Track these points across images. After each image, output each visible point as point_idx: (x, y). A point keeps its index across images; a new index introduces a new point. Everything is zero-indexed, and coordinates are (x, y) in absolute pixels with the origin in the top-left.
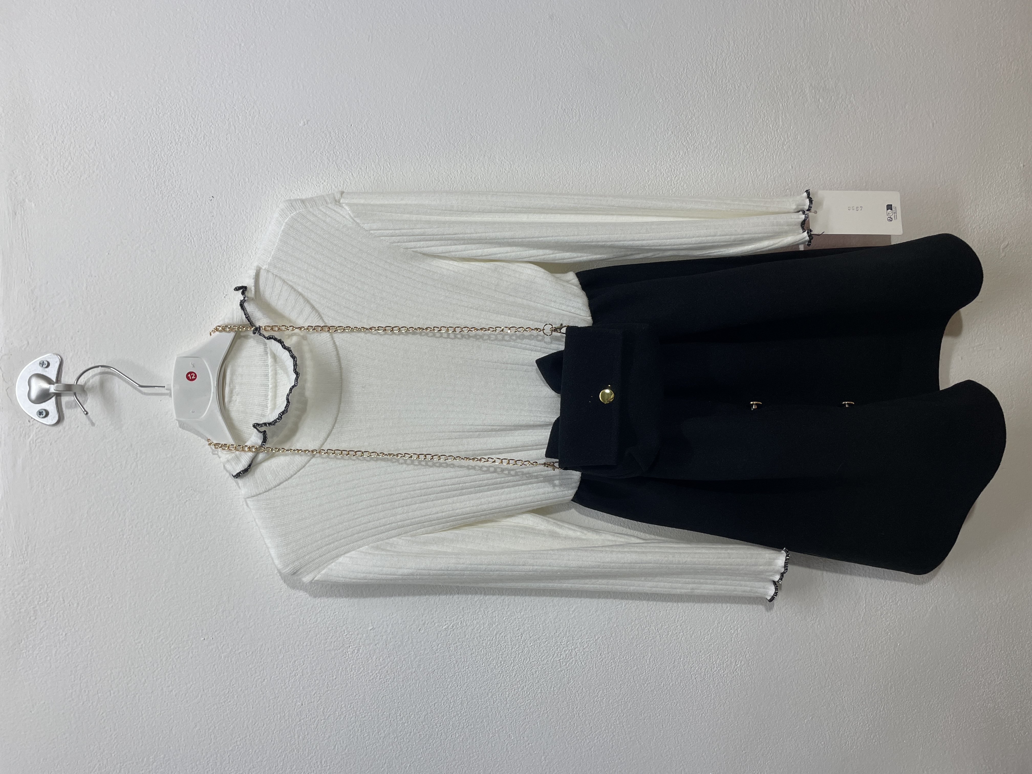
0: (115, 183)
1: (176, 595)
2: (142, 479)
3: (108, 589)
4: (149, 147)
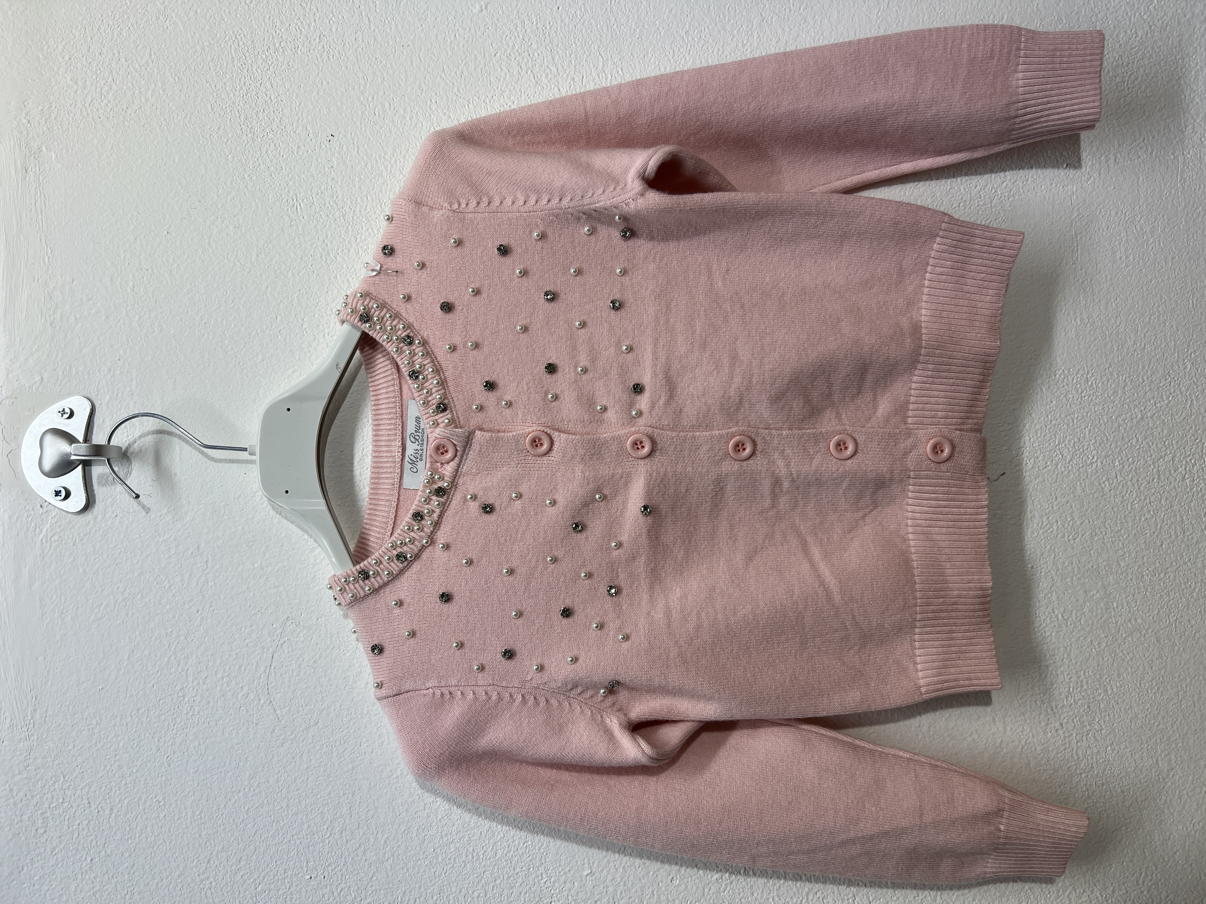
0: (180, 117)
1: (265, 802)
2: (214, 604)
3: (159, 786)
4: (233, 58)
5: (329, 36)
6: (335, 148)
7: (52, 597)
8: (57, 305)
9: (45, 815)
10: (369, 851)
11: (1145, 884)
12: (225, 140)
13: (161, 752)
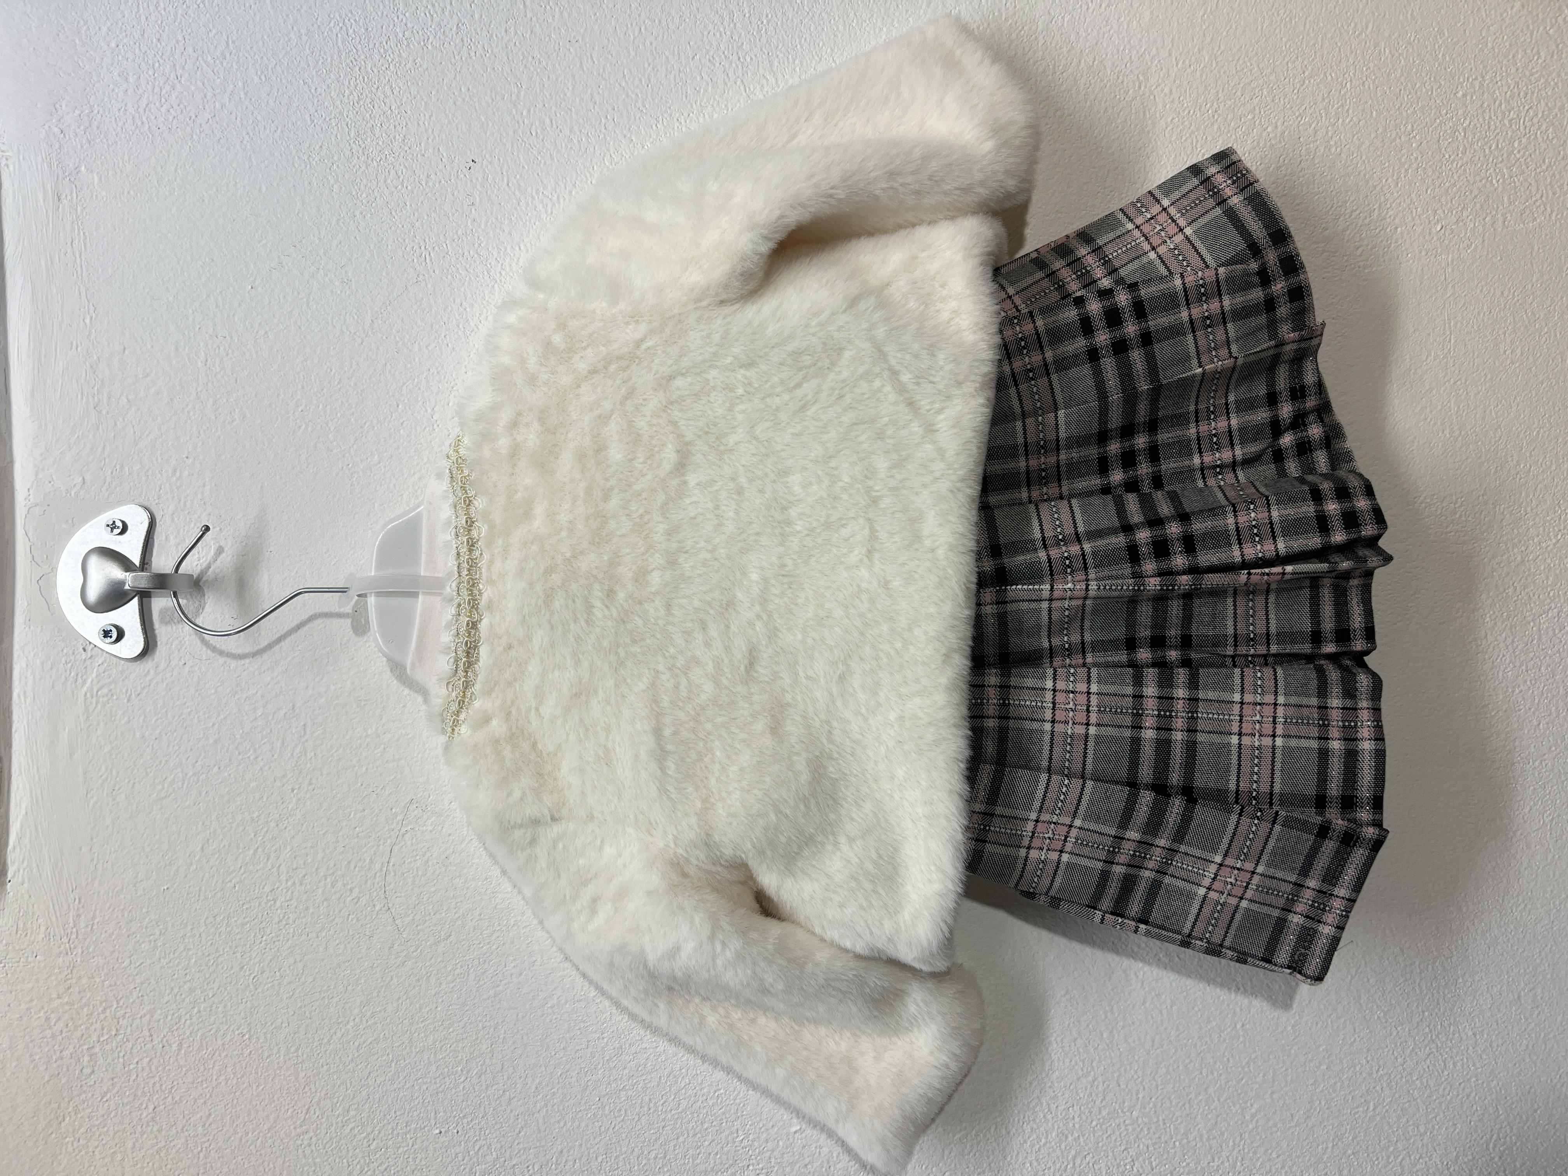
0: (268, 131)
1: (381, 1036)
3: (243, 1015)
5: (470, 26)
6: (477, 179)
7: (99, 770)
8: (102, 381)
9: (93, 1051)
10: (515, 1100)
11: (1497, 1149)
12: (330, 164)
13: (245, 971)
